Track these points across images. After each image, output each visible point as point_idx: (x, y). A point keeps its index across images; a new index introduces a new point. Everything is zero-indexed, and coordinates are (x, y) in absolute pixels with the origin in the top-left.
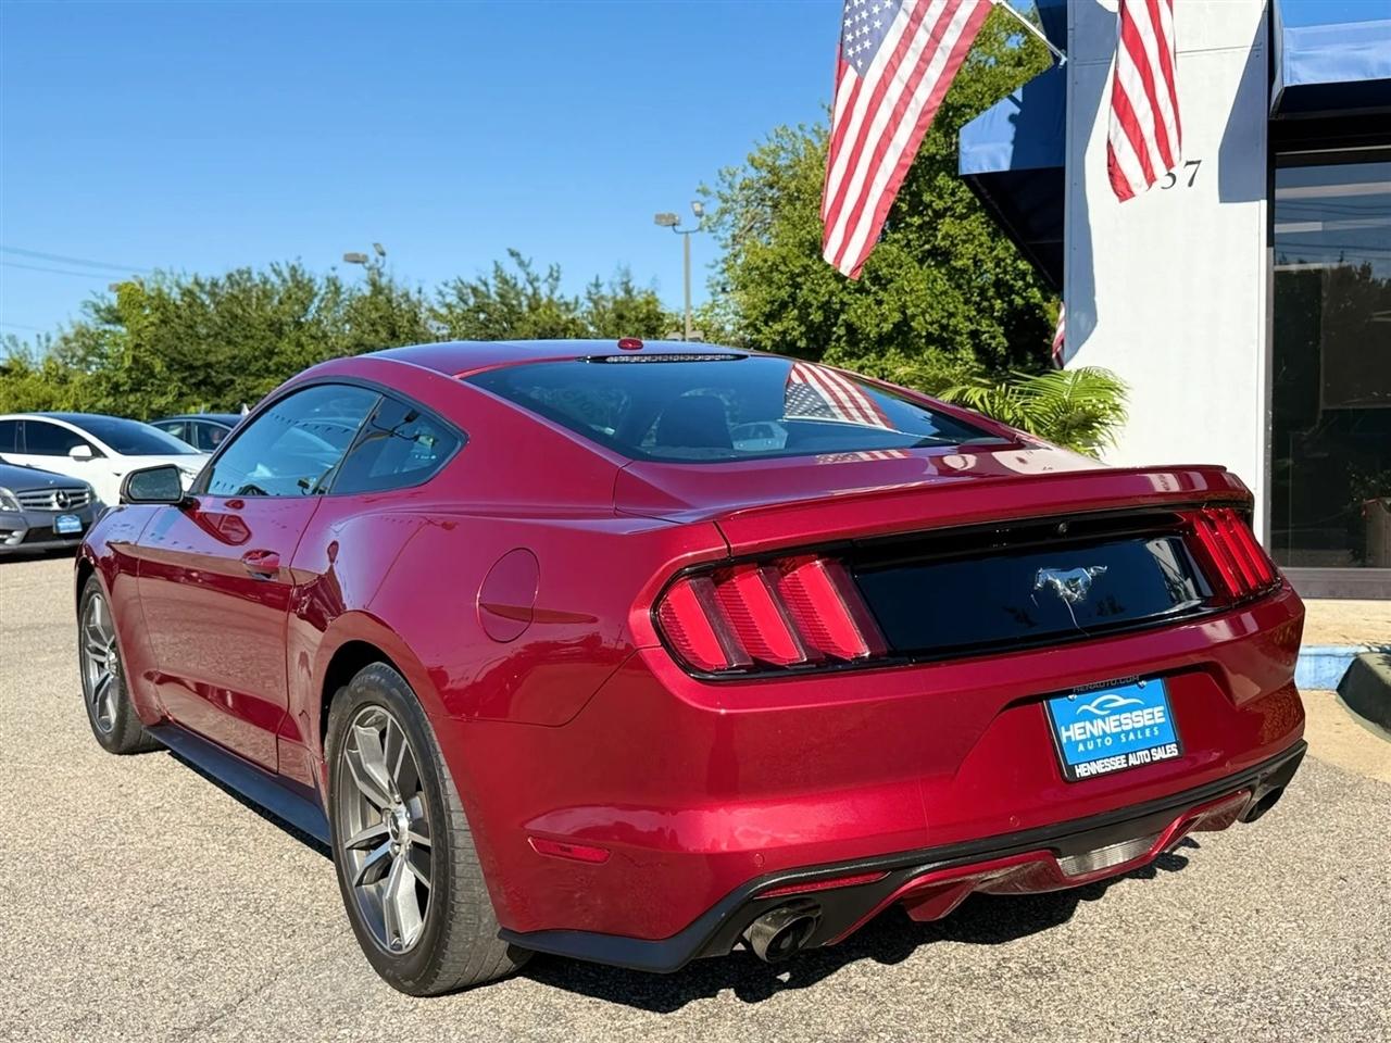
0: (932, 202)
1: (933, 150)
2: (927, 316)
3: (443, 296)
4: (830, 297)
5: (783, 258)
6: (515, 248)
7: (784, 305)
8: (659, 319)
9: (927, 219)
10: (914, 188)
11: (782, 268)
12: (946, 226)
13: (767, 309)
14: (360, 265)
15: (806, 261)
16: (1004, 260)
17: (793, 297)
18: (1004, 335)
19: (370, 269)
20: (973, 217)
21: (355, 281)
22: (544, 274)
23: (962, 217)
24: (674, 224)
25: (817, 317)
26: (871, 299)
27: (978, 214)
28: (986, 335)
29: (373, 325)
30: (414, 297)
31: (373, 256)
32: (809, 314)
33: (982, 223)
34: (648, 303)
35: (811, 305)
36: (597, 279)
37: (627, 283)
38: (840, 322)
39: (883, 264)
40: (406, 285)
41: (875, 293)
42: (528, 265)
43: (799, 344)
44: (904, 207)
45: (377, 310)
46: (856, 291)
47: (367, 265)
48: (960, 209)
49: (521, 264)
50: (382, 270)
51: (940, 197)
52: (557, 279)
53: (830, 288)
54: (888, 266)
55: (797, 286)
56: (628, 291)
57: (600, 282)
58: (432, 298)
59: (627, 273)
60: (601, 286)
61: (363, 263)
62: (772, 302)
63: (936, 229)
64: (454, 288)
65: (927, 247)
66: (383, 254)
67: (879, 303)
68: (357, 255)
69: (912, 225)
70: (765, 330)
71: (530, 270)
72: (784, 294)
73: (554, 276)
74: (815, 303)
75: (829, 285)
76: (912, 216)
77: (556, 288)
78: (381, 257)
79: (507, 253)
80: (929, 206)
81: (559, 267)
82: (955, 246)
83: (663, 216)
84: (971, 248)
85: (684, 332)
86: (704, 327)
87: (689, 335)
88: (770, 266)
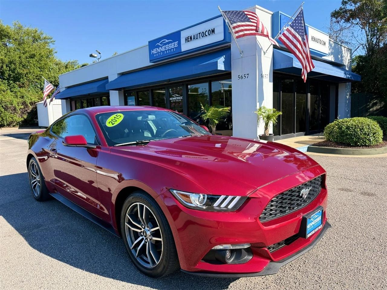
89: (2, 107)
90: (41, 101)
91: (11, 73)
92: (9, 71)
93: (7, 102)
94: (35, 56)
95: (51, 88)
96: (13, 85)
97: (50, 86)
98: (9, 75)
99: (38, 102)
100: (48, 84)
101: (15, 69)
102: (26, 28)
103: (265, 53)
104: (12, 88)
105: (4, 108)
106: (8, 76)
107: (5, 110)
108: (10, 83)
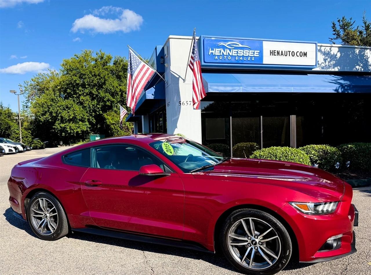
0: (79, 92)
1: (79, 82)
2: (80, 116)
4: (58, 111)
5: (46, 102)
7: (46, 112)
8: (11, 114)
9: (78, 96)
10: (75, 89)
11: (45, 104)
12: (82, 97)
13: (42, 113)
15: (51, 103)
16: (94, 105)
17: (48, 111)
18: (95, 120)
23: (85, 96)
24: (15, 93)
25: (54, 115)
26: (66, 112)
28: (91, 119)
32: (53, 114)
34: (8, 110)
37: (1, 105)
38: (59, 115)
41: (67, 110)
43: (50, 120)
44: (72, 93)
46: (63, 109)
48: (85, 94)
51: (80, 91)
53: (57, 109)
54: (70, 105)
55: (49, 108)
62: (43, 111)
63: (79, 98)
65: (78, 101)
67: (68, 112)
69: (74, 97)
70: (42, 117)
72: (46, 110)
74: (54, 112)
82: (84, 102)
83: (12, 91)
84: (87, 102)
85: (18, 117)
86: (24, 116)
87: (20, 118)
88: (43, 104)
89: (119, 126)
95: (125, 113)
97: (124, 111)
100: (123, 110)
103: (184, 80)
105: (120, 128)
107: (121, 129)
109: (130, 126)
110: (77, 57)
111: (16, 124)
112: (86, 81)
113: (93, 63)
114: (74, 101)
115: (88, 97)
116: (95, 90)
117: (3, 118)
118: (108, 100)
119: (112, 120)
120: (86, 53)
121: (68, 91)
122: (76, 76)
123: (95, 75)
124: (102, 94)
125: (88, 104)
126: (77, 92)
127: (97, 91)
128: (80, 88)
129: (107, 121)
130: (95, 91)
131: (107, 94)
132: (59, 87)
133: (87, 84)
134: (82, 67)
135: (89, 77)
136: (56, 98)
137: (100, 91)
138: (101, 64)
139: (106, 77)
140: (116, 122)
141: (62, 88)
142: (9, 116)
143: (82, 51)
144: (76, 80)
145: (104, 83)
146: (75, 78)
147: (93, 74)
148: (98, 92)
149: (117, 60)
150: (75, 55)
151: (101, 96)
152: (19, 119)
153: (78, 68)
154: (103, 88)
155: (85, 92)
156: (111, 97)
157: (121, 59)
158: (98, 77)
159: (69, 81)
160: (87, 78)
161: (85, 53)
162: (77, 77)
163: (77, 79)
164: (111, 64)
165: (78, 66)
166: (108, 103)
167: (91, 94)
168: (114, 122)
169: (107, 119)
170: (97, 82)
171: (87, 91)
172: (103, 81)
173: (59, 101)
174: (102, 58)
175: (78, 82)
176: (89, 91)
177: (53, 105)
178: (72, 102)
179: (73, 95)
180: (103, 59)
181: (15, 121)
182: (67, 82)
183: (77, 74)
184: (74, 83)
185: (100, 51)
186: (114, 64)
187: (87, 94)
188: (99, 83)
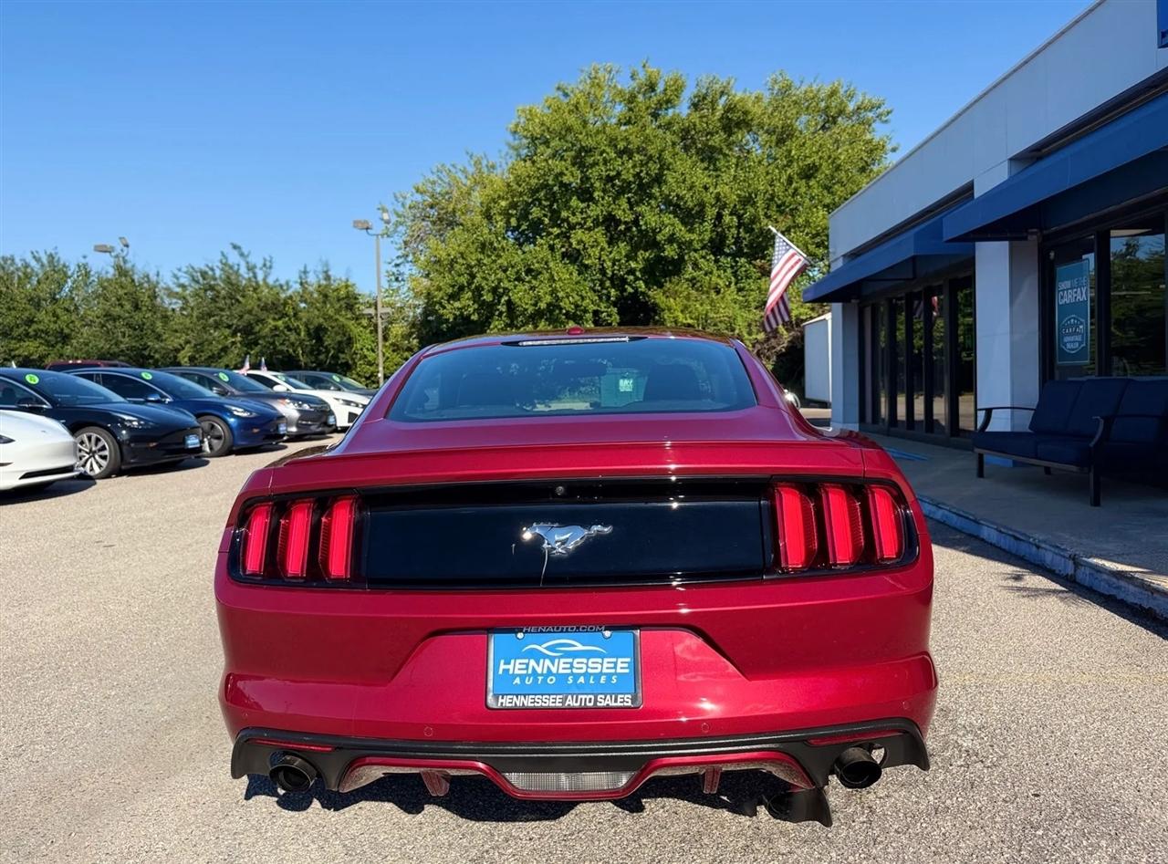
0: (568, 217)
1: (571, 179)
2: (571, 298)
3: (178, 278)
4: (499, 283)
5: (462, 254)
6: (238, 243)
7: (462, 288)
8: (356, 298)
9: (564, 230)
10: (555, 206)
11: (460, 261)
12: (578, 234)
13: (450, 291)
14: (108, 254)
15: (479, 256)
16: (619, 261)
17: (470, 284)
18: (618, 314)
19: (117, 256)
20: (596, 230)
21: (103, 266)
22: (260, 264)
23: (589, 229)
24: (367, 229)
25: (488, 297)
26: (527, 286)
27: (600, 228)
28: (605, 314)
29: (118, 300)
30: (153, 278)
31: (119, 247)
32: (482, 295)
33: (603, 234)
34: (347, 286)
35: (483, 289)
36: (305, 267)
37: (326, 272)
38: (503, 301)
39: (535, 261)
40: (147, 270)
41: (529, 282)
42: (248, 256)
43: (472, 317)
44: (547, 221)
45: (122, 287)
46: (516, 279)
47: (113, 254)
48: (589, 224)
49: (242, 255)
50: (126, 258)
51: (574, 214)
52: (270, 267)
53: (499, 276)
54: (538, 262)
55: (473, 276)
56: (328, 278)
57: (308, 269)
58: (167, 280)
59: (327, 264)
60: (308, 272)
61: (110, 252)
62: (453, 286)
63: (569, 238)
64: (186, 273)
65: (563, 250)
66: (127, 246)
67: (533, 288)
68: (105, 246)
69: (552, 234)
70: (448, 307)
71: (249, 259)
72: (463, 280)
73: (267, 266)
74: (486, 287)
75: (496, 274)
76: (553, 227)
77: (269, 274)
78: (125, 248)
79: (231, 246)
80: (566, 220)
81: (271, 258)
82: (585, 249)
83: (359, 222)
84: (597, 251)
85: (376, 309)
86: (390, 305)
87: (381, 310)
88: (452, 260)
90: (819, 316)
91: (742, 234)
92: (738, 227)
93: (721, 322)
94: (817, 171)
95: (797, 263)
96: (746, 271)
97: (793, 255)
98: (738, 240)
99: (811, 318)
100: (788, 250)
101: (754, 220)
102: (803, 88)
104: (742, 279)
106: (734, 244)
108: (739, 264)
109: (750, 333)
110: (566, 95)
111: (368, 331)
112: (593, 173)
113: (619, 110)
114: (552, 248)
115: (599, 234)
116: (625, 206)
117: (331, 312)
118: (671, 239)
119: (682, 311)
120: (595, 78)
121: (534, 215)
122: (562, 158)
123: (626, 152)
124: (651, 217)
125: (599, 259)
126: (564, 214)
127: (631, 209)
128: (574, 202)
129: (666, 317)
130: (624, 210)
131: (668, 219)
132: (503, 203)
133: (597, 184)
134: (585, 123)
135: (605, 160)
136: (493, 238)
137: (642, 208)
138: (647, 108)
139: (667, 155)
140: (698, 320)
141: (513, 205)
142: (350, 307)
143: (582, 71)
144: (562, 174)
145: (659, 180)
146: (558, 166)
147: (621, 145)
148: (636, 212)
149: (704, 91)
150: (558, 89)
151: (646, 224)
152: (376, 315)
153: (569, 129)
154: (651, 196)
155: (590, 217)
156: (680, 226)
157: (718, 86)
158: (637, 157)
159: (538, 178)
160: (597, 164)
161: (593, 76)
162: (565, 161)
163: (567, 169)
164: (682, 110)
165: (572, 120)
166: (670, 252)
167: (610, 221)
168: (690, 321)
169: (663, 310)
170: (634, 176)
171: (595, 211)
172: (654, 168)
173: (504, 251)
174: (652, 88)
175: (565, 179)
176: (602, 211)
177: (485, 265)
178: (546, 253)
179: (550, 230)
180: (653, 90)
181: (365, 322)
182: (534, 181)
183: (566, 151)
184: (555, 185)
185: (644, 66)
186: (695, 106)
187: (597, 223)
188: (641, 179)
